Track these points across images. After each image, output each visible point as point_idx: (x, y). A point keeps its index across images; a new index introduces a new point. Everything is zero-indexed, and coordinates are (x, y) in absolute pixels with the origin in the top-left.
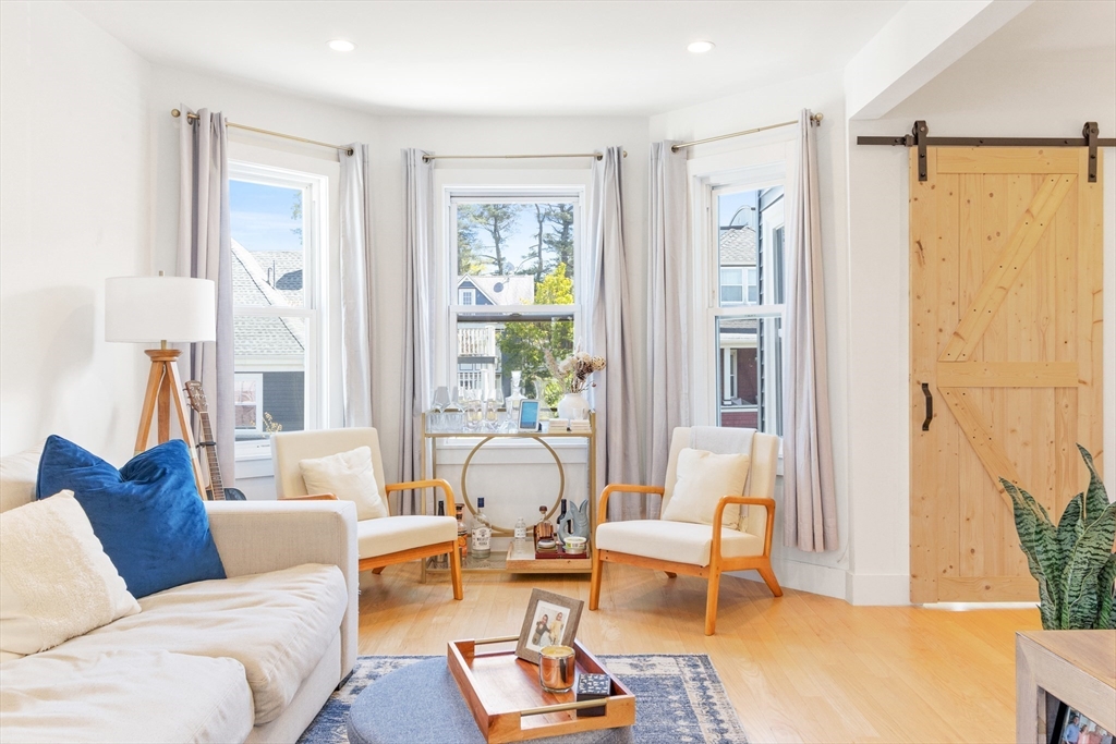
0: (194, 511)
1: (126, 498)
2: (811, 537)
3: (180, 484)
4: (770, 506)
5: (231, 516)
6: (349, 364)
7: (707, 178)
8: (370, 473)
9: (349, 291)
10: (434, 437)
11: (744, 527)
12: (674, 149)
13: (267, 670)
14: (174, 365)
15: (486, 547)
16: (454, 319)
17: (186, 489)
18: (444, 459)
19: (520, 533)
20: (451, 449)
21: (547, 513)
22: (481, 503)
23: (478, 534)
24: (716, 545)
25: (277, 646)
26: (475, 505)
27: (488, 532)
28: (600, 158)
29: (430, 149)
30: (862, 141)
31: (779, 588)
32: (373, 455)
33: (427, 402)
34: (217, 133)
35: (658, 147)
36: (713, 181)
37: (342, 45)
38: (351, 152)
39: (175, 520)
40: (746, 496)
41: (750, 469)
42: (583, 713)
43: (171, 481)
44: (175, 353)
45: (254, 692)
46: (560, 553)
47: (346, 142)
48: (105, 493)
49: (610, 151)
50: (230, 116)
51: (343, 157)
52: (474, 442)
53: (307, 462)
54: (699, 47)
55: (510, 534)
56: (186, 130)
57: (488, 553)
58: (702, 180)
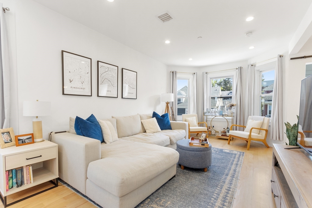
0: (168, 121)
1: (161, 119)
2: (276, 137)
3: (167, 118)
4: (267, 131)
5: (173, 123)
6: (194, 105)
7: (259, 70)
8: (195, 121)
9: (194, 94)
10: (206, 116)
11: (261, 133)
12: (252, 65)
13: (172, 138)
14: (169, 104)
15: (214, 134)
16: (211, 98)
17: (167, 119)
18: (208, 120)
19: (220, 132)
20: (209, 118)
21: (225, 129)
22: (213, 127)
23: (212, 131)
24: (250, 135)
25: (174, 136)
26: (212, 127)
27: (214, 131)
28: (237, 69)
29: (207, 71)
30: (291, 59)
31: (269, 146)
32: (196, 118)
33: (205, 111)
34: (175, 74)
35: (248, 66)
36: (261, 70)
37: (191, 59)
38: (195, 74)
39: (166, 122)
40: (261, 128)
41: (263, 124)
42: (202, 145)
43: (166, 117)
44: (169, 103)
45: (170, 140)
46: (226, 136)
47: (194, 72)
48: (159, 118)
49: (239, 68)
50: (177, 71)
51: (193, 74)
52: (213, 117)
53: (186, 118)
54: (252, 48)
55: (218, 132)
56: (172, 74)
57: (214, 135)
58: (258, 70)
